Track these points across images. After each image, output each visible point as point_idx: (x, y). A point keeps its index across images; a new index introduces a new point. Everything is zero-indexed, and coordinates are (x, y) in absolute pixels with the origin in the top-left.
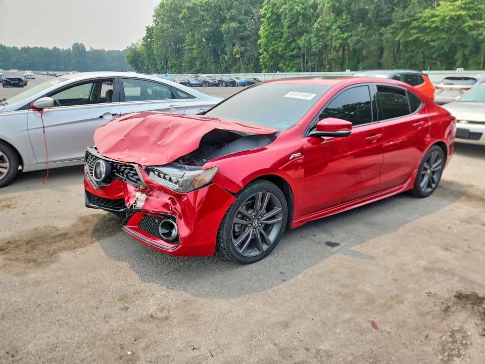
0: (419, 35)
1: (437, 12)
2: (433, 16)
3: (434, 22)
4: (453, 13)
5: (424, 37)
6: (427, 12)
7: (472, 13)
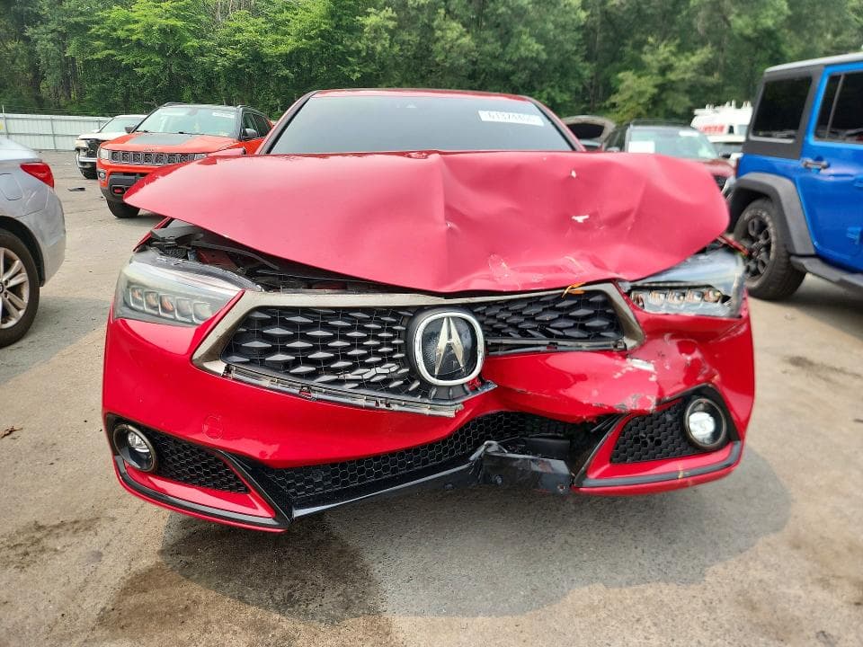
0: (111, 52)
1: (133, 15)
2: (128, 22)
3: (131, 31)
4: (163, 21)
5: (121, 57)
6: (117, 12)
7: (192, 26)
